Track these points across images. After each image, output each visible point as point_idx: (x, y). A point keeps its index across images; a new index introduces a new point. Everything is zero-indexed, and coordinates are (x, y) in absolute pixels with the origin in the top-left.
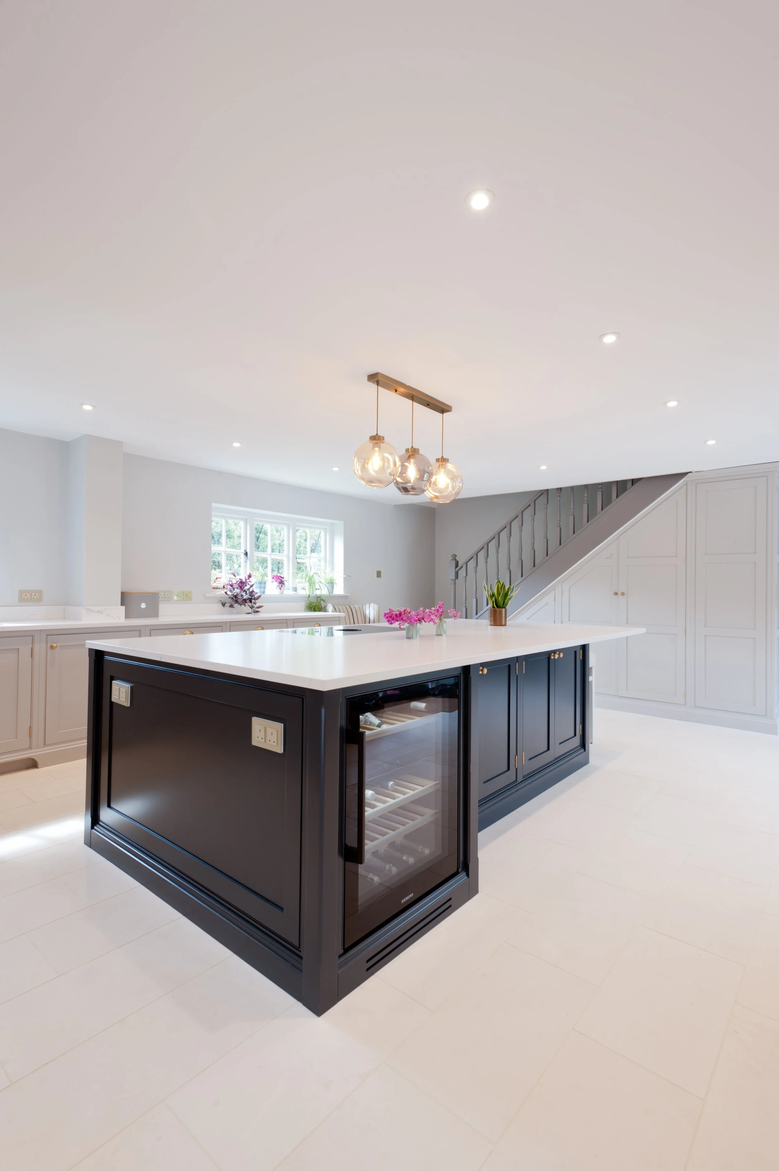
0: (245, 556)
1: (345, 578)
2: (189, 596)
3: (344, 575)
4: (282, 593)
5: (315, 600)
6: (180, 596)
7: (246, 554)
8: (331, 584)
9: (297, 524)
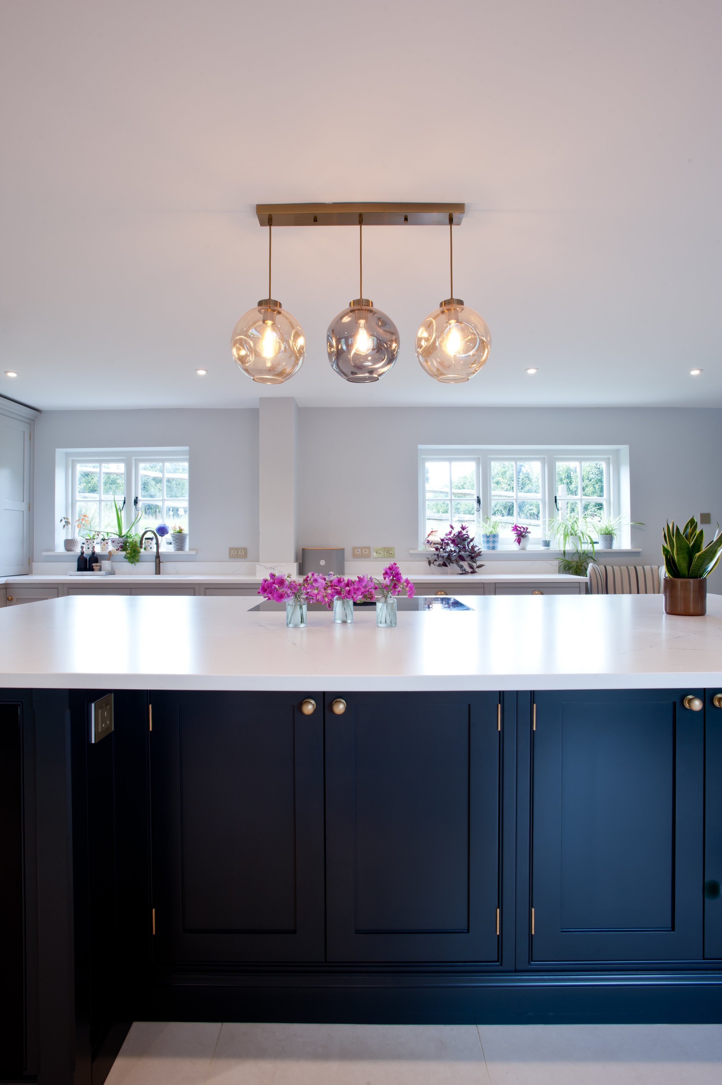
0: (478, 504)
1: (632, 527)
2: (391, 552)
3: (631, 522)
4: (523, 549)
5: (576, 559)
6: (380, 552)
7: (479, 501)
8: (609, 536)
9: (555, 456)
